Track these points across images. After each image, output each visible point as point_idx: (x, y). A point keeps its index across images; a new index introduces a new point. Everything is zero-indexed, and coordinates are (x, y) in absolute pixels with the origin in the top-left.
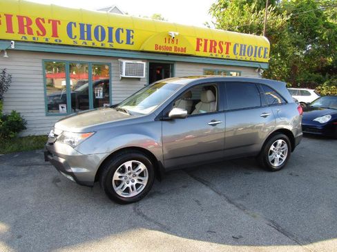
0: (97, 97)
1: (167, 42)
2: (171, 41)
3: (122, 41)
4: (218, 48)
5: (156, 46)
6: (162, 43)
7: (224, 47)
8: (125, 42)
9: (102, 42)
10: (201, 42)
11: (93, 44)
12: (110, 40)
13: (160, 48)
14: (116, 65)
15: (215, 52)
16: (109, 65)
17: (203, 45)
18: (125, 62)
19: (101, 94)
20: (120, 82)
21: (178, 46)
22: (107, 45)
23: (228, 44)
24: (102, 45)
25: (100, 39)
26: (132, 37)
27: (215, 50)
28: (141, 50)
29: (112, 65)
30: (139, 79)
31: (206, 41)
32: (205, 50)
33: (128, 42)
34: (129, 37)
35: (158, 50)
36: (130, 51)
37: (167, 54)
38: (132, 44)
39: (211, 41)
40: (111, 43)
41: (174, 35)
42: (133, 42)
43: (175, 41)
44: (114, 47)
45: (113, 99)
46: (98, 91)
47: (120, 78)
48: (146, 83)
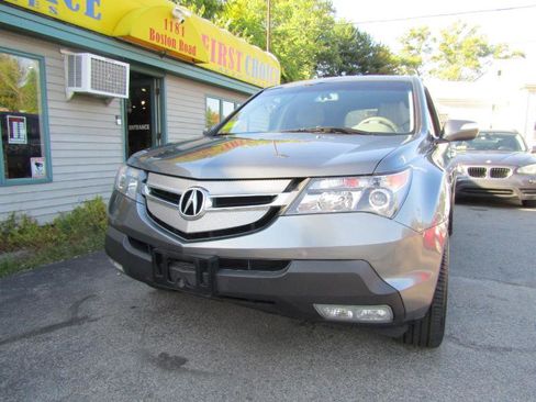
0: (11, 141)
1: (169, 27)
2: (174, 28)
3: (78, 6)
4: (227, 57)
5: (152, 31)
6: (160, 29)
7: (235, 57)
8: (83, 8)
10: (207, 42)
13: (158, 37)
14: (57, 63)
15: (225, 65)
16: (40, 59)
17: (210, 48)
18: (87, 58)
19: (24, 132)
20: (63, 106)
21: (186, 41)
22: (45, 8)
23: (239, 54)
24: (32, 2)
27: (225, 62)
28: (117, 33)
29: (48, 61)
30: (105, 100)
31: (214, 42)
32: (213, 60)
33: (90, 12)
35: (155, 42)
37: (162, 54)
38: (99, 17)
39: (220, 44)
40: (51, 4)
41: (183, 15)
42: (100, 15)
43: (180, 30)
44: (61, 16)
45: (53, 146)
46: (15, 124)
47: (70, 94)
48: (118, 113)
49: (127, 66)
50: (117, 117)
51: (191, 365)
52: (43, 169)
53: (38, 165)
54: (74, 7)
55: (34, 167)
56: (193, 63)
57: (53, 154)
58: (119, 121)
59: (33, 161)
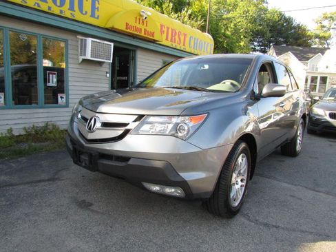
0: (48, 85)
1: (138, 22)
2: (141, 21)
3: (86, 12)
4: (177, 37)
5: (127, 24)
6: (132, 23)
7: (182, 38)
8: (89, 13)
9: (61, 9)
10: (163, 29)
11: (50, 8)
12: (72, 8)
13: (131, 27)
14: (74, 43)
15: (175, 42)
16: (66, 41)
17: (165, 32)
18: (89, 40)
19: (55, 80)
20: (77, 66)
21: (148, 29)
22: (68, 14)
23: (185, 35)
24: (61, 11)
25: (58, 4)
26: (98, 8)
27: (175, 40)
28: (107, 26)
29: (69, 42)
30: (100, 64)
31: (168, 28)
32: (167, 39)
33: (93, 15)
34: (93, 8)
35: (129, 31)
36: (95, 26)
37: (134, 37)
38: (98, 18)
39: (172, 30)
40: (72, 12)
41: (146, 14)
42: (98, 16)
43: (145, 22)
44: (76, 18)
45: (70, 88)
46: (51, 76)
47: (80, 60)
48: (108, 70)
49: (112, 44)
50: (107, 73)
51: (94, 208)
52: (64, 100)
53: (61, 97)
54: (84, 12)
55: (59, 99)
56: (154, 42)
57: (70, 92)
58: (108, 75)
59: (59, 96)
